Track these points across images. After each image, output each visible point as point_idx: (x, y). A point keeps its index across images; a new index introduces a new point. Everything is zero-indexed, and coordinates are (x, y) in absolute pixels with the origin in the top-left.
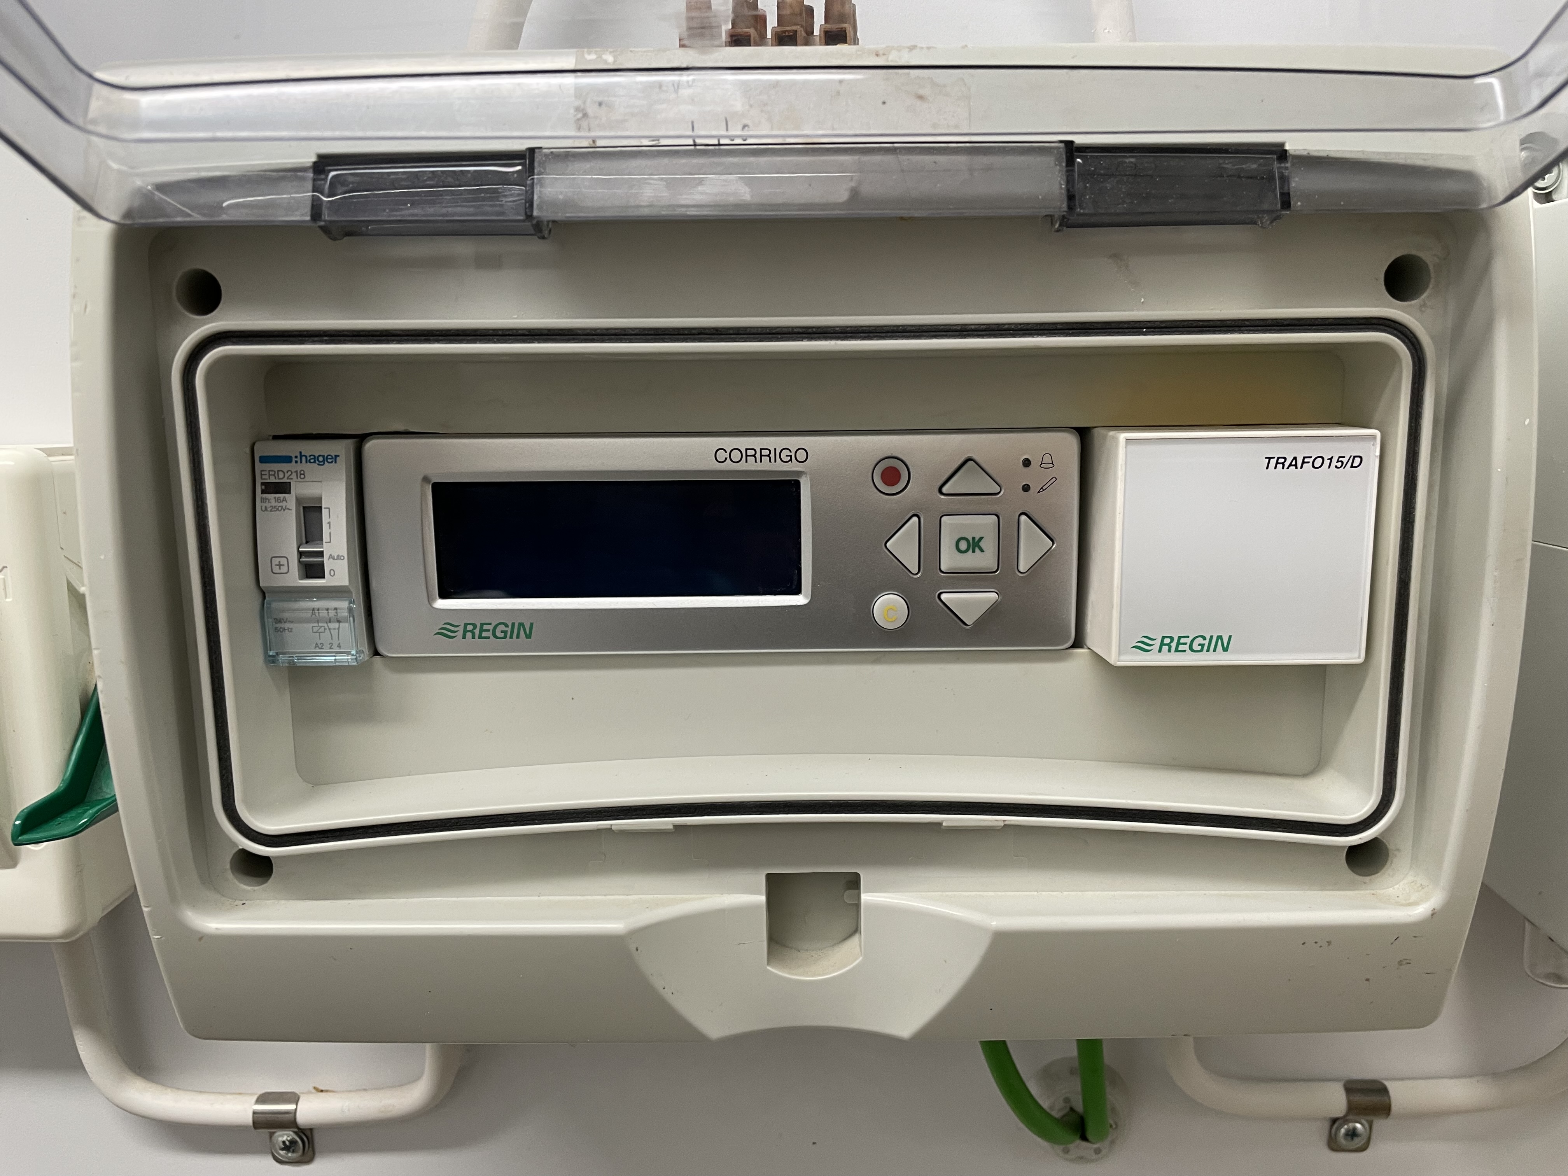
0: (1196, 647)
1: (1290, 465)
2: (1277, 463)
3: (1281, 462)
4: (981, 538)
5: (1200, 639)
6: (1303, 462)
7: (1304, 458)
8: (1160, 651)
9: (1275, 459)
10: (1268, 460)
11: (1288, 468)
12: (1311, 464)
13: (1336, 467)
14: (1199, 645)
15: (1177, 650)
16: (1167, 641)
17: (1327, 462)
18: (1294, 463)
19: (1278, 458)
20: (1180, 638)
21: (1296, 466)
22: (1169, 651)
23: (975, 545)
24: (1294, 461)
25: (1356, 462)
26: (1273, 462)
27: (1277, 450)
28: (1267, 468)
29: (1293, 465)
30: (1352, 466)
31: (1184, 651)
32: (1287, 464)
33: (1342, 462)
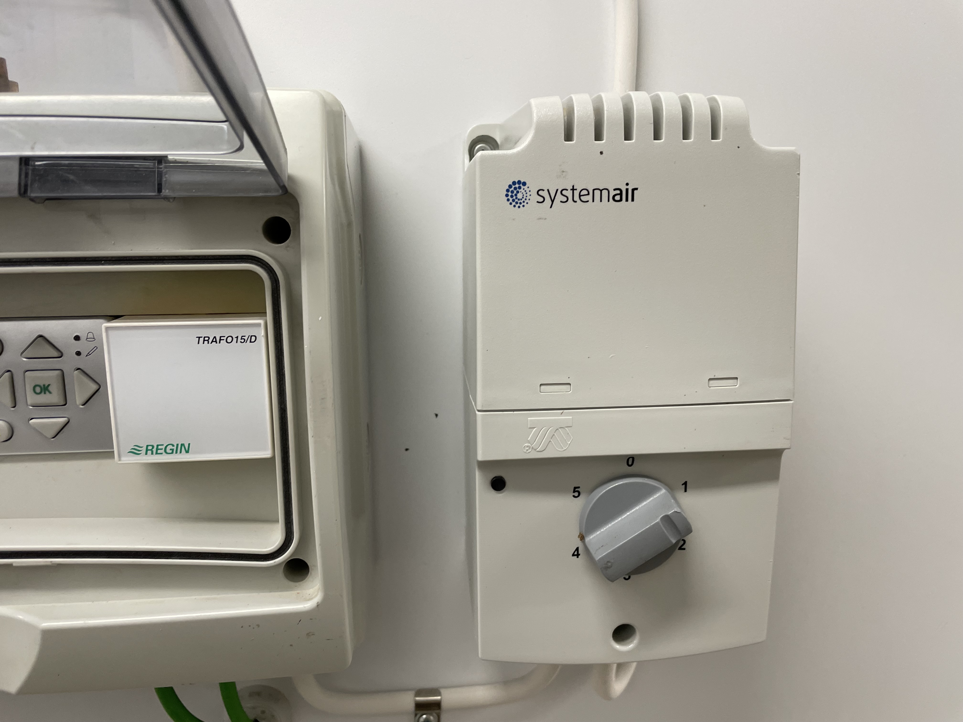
0: (168, 451)
1: (212, 341)
2: (204, 340)
3: (206, 340)
4: (49, 385)
5: (171, 446)
6: (220, 340)
7: (221, 337)
8: (146, 454)
9: (203, 338)
10: (198, 338)
11: (211, 343)
12: (225, 340)
13: (241, 342)
14: (171, 449)
15: (157, 453)
16: (150, 448)
17: (235, 340)
18: (214, 340)
19: (205, 337)
20: (158, 446)
21: (216, 341)
22: (152, 454)
23: (45, 389)
24: (215, 339)
25: (252, 339)
26: (202, 340)
27: (203, 333)
28: (198, 343)
29: (214, 342)
30: (251, 342)
31: (162, 454)
32: (210, 341)
33: (244, 339)
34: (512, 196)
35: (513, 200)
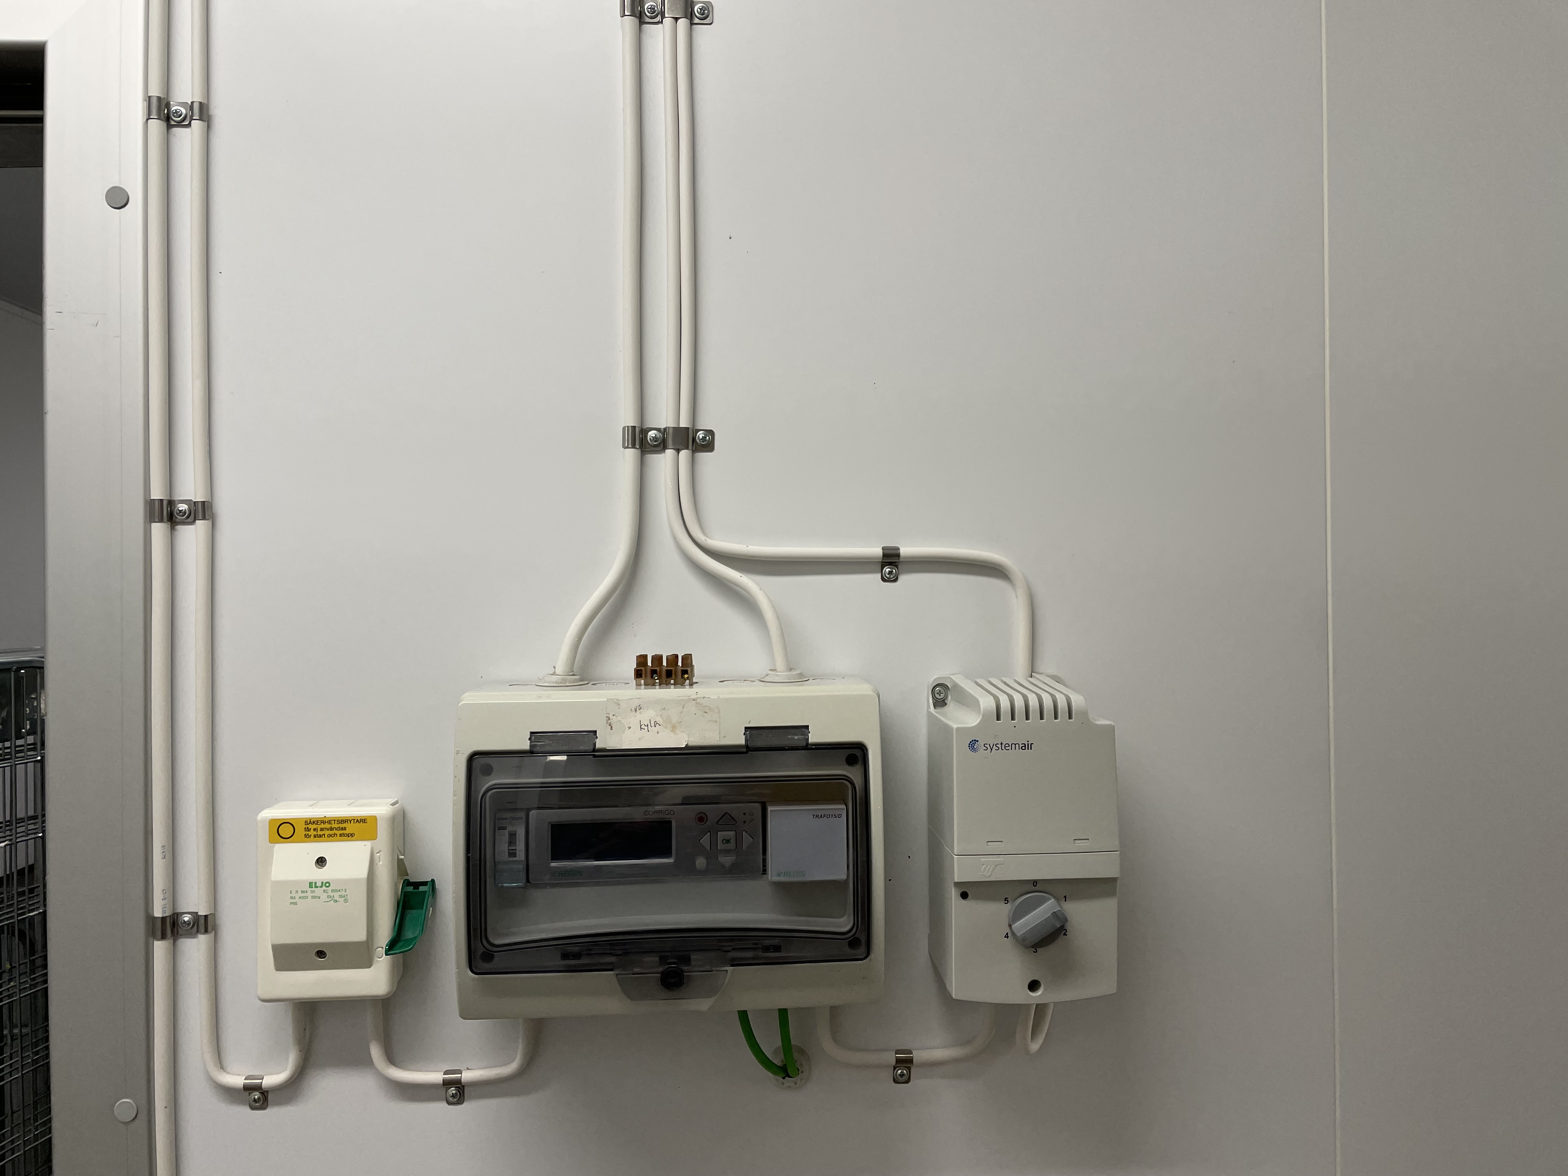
4: (730, 839)
8: (783, 876)
10: (813, 815)
12: (826, 815)
16: (785, 873)
17: (831, 816)
19: (817, 815)
20: (790, 872)
21: (822, 816)
22: (786, 876)
23: (728, 841)
25: (840, 816)
27: (815, 813)
28: (813, 818)
31: (791, 876)
32: (819, 818)
33: (835, 815)
34: (971, 747)
35: (972, 749)
